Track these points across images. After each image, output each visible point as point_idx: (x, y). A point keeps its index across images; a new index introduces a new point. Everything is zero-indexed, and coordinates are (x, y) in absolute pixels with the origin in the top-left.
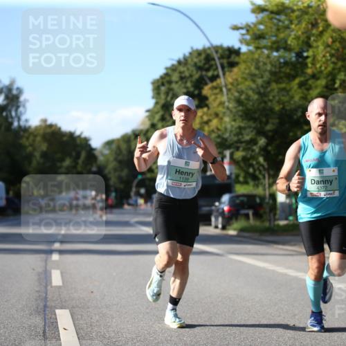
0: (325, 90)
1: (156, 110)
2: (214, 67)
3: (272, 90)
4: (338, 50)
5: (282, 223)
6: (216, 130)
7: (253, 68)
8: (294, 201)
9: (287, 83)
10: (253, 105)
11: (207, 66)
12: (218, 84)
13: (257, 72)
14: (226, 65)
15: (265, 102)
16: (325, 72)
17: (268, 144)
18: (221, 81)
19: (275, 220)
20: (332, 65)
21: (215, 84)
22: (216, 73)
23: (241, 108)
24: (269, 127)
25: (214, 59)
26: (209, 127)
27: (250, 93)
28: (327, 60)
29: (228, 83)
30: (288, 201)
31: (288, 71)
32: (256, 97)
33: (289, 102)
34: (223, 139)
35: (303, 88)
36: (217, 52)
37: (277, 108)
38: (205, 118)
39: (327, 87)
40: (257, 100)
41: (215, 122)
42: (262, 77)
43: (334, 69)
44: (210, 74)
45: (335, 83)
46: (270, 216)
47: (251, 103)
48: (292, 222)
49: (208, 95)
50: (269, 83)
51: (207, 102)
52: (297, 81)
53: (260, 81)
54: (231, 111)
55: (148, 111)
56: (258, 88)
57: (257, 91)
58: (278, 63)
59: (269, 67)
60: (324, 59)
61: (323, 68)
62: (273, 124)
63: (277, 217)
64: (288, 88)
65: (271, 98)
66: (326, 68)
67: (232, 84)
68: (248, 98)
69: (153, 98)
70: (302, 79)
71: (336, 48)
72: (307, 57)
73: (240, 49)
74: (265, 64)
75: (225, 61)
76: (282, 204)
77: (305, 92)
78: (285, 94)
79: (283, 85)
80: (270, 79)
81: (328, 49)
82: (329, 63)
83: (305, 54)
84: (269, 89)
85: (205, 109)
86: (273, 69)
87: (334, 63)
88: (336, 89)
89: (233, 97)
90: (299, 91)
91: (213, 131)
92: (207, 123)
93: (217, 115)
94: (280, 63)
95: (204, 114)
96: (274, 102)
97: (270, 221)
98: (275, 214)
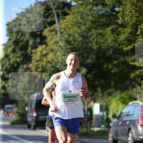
0: (130, 35)
1: (9, 45)
2: (52, 15)
3: (92, 34)
4: (140, 7)
5: (96, 129)
6: (51, 61)
7: (79, 18)
8: (105, 114)
9: (103, 30)
10: (78, 45)
11: (47, 14)
12: (54, 28)
13: (82, 21)
14: (60, 14)
15: (87, 43)
16: (130, 23)
17: (87, 73)
18: (57, 26)
19: (91, 127)
20: (135, 18)
21: (52, 28)
22: (53, 19)
23: (69, 46)
24: (89, 61)
25: (52, 9)
26: (47, 58)
27: (77, 36)
28: (132, 15)
29: (61, 27)
30: (101, 114)
31: (104, 21)
32: (81, 39)
33: (104, 43)
34: (56, 68)
35: (114, 33)
36: (54, 4)
37: (95, 48)
38: (44, 52)
39: (131, 33)
40: (81, 41)
41: (51, 56)
42: (85, 25)
43: (136, 21)
44: (49, 20)
45: (137, 31)
46: (87, 124)
47: (76, 43)
48: (103, 129)
49: (47, 36)
50: (90, 29)
51: (46, 41)
52: (110, 28)
53: (83, 28)
54: (62, 49)
55: (3, 45)
56: (82, 32)
57: (81, 34)
58: (97, 15)
59: (90, 18)
60: (130, 14)
61: (129, 20)
62: (92, 58)
63: (93, 125)
64: (104, 33)
65: (91, 40)
66: (131, 20)
67: (64, 28)
68: (75, 40)
69: (7, 35)
70: (114, 27)
71: (139, 6)
72: (119, 12)
73: (71, 2)
74: (88, 15)
75: (60, 11)
76: (97, 115)
77: (116, 36)
78: (101, 37)
79: (100, 31)
80: (91, 26)
81: (134, 7)
82: (134, 16)
83: (117, 9)
84: (90, 34)
85: (44, 46)
86: (94, 19)
87: (137, 17)
88: (138, 35)
89: (63, 39)
90: (112, 35)
91: (49, 62)
92: (45, 55)
93: (52, 50)
94: (99, 15)
95: (43, 49)
96: (93, 43)
97: (87, 127)
98: (91, 123)
